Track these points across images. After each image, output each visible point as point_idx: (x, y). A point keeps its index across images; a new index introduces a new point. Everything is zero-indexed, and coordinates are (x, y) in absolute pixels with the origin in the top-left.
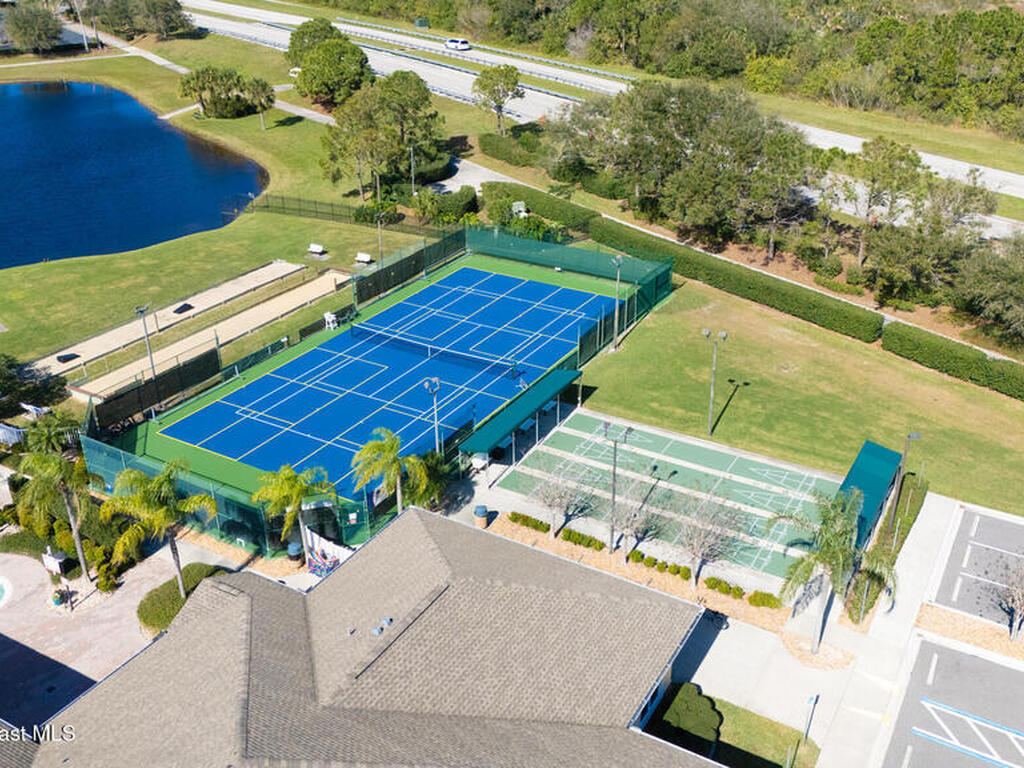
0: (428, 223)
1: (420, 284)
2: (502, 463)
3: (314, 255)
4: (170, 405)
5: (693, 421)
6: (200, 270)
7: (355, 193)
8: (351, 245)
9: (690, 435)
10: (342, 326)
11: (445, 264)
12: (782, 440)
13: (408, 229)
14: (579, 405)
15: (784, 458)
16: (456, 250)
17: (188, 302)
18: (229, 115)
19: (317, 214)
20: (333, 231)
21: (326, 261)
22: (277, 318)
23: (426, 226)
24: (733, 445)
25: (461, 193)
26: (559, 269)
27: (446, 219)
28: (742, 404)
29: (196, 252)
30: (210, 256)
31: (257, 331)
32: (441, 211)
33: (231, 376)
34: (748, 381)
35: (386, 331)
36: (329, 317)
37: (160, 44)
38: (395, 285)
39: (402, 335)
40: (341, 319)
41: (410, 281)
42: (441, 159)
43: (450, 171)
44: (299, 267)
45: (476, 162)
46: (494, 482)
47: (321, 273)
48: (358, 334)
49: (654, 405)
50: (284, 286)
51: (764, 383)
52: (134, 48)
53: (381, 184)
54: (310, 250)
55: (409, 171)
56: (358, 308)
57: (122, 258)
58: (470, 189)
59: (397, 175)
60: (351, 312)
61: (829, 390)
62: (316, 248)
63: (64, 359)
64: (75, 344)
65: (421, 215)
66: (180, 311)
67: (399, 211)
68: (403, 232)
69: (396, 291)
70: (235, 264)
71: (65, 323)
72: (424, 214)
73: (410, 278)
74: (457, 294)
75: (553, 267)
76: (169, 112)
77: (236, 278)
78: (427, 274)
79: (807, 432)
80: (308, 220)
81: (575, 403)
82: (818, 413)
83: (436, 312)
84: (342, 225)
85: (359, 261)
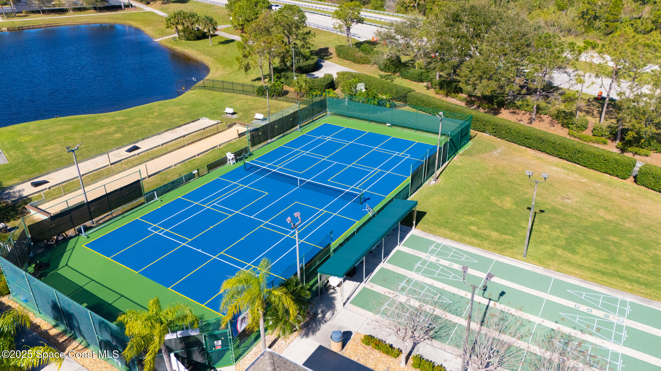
0: (303, 96)
1: (295, 134)
2: (353, 281)
3: (228, 115)
4: (101, 222)
5: (507, 243)
6: (153, 123)
7: (259, 79)
8: (252, 109)
9: (508, 256)
10: (239, 162)
11: (313, 121)
12: (587, 262)
13: (290, 100)
14: (414, 227)
15: (594, 280)
16: (319, 112)
17: (137, 145)
18: (192, 39)
19: (233, 91)
20: (243, 100)
21: (235, 119)
22: (195, 156)
23: (302, 98)
24: (547, 266)
25: (324, 78)
26: (389, 125)
27: (315, 93)
28: (543, 228)
29: (152, 113)
30: (161, 115)
31: (179, 165)
32: (312, 89)
33: (152, 199)
34: (542, 209)
35: (269, 167)
36: (230, 156)
37: (163, 6)
38: (278, 135)
39: (280, 170)
40: (238, 158)
41: (288, 132)
42: (313, 59)
43: (317, 67)
44: (216, 122)
45: (333, 62)
46: (348, 299)
47: (230, 126)
48: (249, 168)
49: (473, 228)
50: (205, 134)
51: (556, 211)
52: (149, 8)
53: (274, 73)
54: (225, 111)
55: (292, 66)
56: (251, 150)
57: (104, 116)
58: (330, 76)
59: (285, 68)
60: (247, 152)
61: (608, 217)
62: (229, 110)
63: (36, 185)
64: (50, 173)
65: (299, 91)
66: (130, 151)
67: (285, 89)
68: (287, 101)
69: (279, 138)
70: (176, 120)
71: (49, 158)
72: (300, 90)
73: (289, 129)
74: (320, 141)
75: (385, 124)
76: (159, 38)
77: (174, 128)
78: (300, 127)
79: (604, 255)
80: (228, 94)
81: (411, 226)
82: (607, 237)
83: (305, 153)
84: (249, 97)
85: (256, 119)
